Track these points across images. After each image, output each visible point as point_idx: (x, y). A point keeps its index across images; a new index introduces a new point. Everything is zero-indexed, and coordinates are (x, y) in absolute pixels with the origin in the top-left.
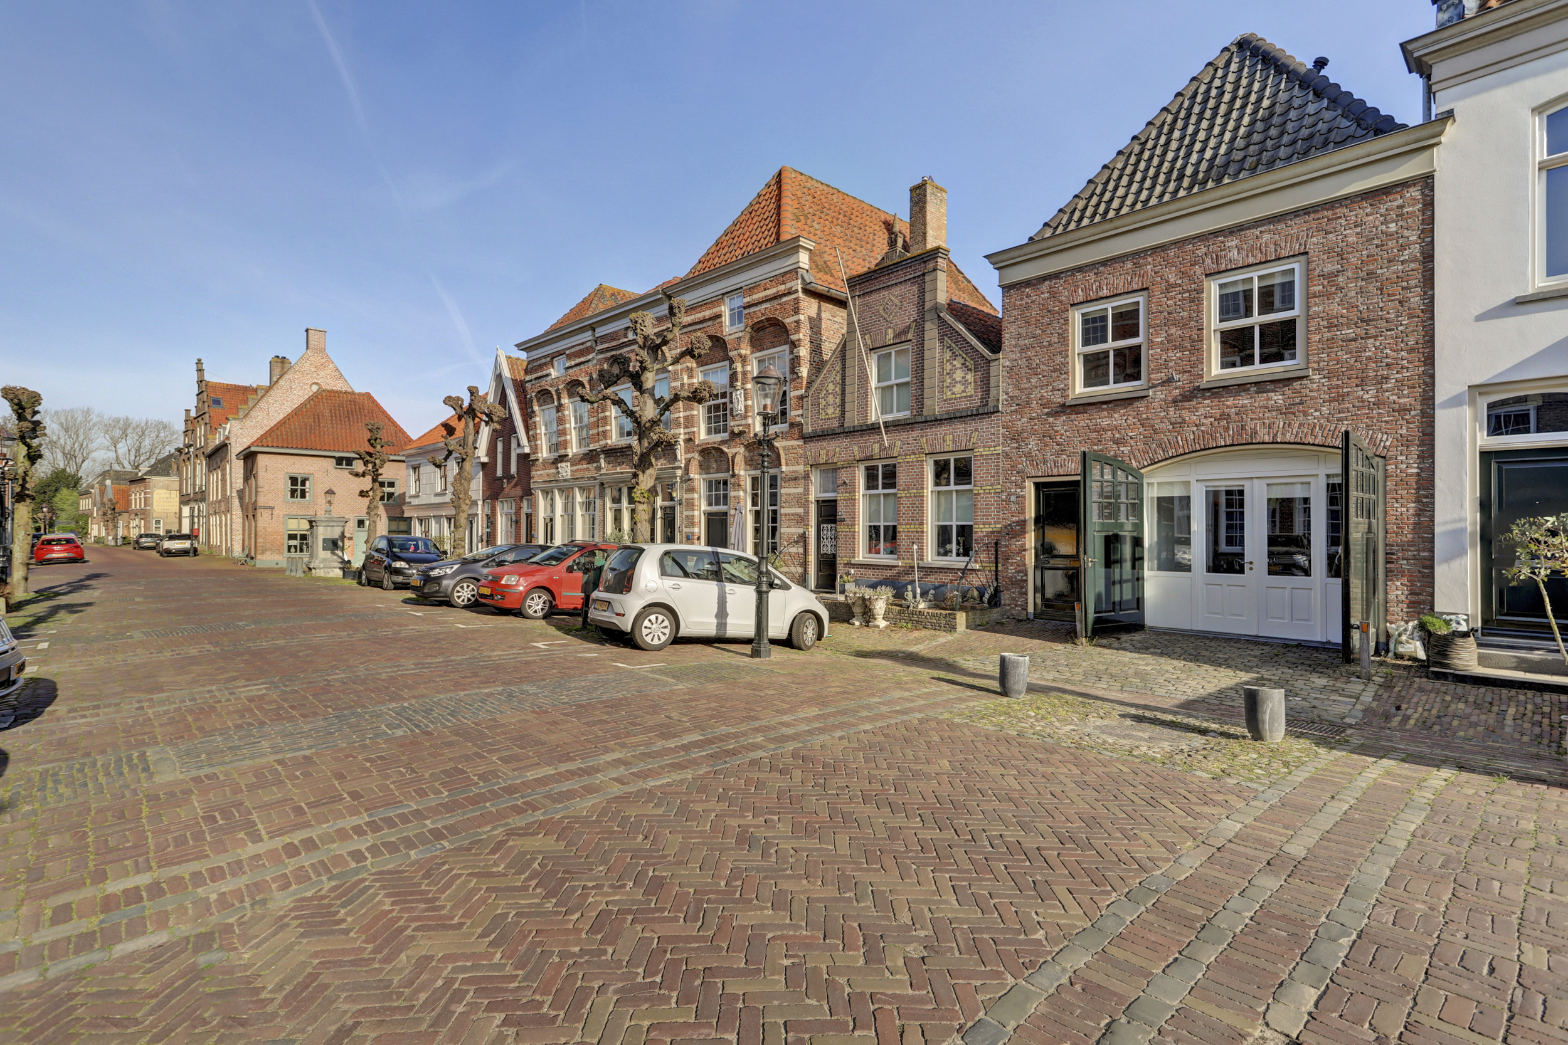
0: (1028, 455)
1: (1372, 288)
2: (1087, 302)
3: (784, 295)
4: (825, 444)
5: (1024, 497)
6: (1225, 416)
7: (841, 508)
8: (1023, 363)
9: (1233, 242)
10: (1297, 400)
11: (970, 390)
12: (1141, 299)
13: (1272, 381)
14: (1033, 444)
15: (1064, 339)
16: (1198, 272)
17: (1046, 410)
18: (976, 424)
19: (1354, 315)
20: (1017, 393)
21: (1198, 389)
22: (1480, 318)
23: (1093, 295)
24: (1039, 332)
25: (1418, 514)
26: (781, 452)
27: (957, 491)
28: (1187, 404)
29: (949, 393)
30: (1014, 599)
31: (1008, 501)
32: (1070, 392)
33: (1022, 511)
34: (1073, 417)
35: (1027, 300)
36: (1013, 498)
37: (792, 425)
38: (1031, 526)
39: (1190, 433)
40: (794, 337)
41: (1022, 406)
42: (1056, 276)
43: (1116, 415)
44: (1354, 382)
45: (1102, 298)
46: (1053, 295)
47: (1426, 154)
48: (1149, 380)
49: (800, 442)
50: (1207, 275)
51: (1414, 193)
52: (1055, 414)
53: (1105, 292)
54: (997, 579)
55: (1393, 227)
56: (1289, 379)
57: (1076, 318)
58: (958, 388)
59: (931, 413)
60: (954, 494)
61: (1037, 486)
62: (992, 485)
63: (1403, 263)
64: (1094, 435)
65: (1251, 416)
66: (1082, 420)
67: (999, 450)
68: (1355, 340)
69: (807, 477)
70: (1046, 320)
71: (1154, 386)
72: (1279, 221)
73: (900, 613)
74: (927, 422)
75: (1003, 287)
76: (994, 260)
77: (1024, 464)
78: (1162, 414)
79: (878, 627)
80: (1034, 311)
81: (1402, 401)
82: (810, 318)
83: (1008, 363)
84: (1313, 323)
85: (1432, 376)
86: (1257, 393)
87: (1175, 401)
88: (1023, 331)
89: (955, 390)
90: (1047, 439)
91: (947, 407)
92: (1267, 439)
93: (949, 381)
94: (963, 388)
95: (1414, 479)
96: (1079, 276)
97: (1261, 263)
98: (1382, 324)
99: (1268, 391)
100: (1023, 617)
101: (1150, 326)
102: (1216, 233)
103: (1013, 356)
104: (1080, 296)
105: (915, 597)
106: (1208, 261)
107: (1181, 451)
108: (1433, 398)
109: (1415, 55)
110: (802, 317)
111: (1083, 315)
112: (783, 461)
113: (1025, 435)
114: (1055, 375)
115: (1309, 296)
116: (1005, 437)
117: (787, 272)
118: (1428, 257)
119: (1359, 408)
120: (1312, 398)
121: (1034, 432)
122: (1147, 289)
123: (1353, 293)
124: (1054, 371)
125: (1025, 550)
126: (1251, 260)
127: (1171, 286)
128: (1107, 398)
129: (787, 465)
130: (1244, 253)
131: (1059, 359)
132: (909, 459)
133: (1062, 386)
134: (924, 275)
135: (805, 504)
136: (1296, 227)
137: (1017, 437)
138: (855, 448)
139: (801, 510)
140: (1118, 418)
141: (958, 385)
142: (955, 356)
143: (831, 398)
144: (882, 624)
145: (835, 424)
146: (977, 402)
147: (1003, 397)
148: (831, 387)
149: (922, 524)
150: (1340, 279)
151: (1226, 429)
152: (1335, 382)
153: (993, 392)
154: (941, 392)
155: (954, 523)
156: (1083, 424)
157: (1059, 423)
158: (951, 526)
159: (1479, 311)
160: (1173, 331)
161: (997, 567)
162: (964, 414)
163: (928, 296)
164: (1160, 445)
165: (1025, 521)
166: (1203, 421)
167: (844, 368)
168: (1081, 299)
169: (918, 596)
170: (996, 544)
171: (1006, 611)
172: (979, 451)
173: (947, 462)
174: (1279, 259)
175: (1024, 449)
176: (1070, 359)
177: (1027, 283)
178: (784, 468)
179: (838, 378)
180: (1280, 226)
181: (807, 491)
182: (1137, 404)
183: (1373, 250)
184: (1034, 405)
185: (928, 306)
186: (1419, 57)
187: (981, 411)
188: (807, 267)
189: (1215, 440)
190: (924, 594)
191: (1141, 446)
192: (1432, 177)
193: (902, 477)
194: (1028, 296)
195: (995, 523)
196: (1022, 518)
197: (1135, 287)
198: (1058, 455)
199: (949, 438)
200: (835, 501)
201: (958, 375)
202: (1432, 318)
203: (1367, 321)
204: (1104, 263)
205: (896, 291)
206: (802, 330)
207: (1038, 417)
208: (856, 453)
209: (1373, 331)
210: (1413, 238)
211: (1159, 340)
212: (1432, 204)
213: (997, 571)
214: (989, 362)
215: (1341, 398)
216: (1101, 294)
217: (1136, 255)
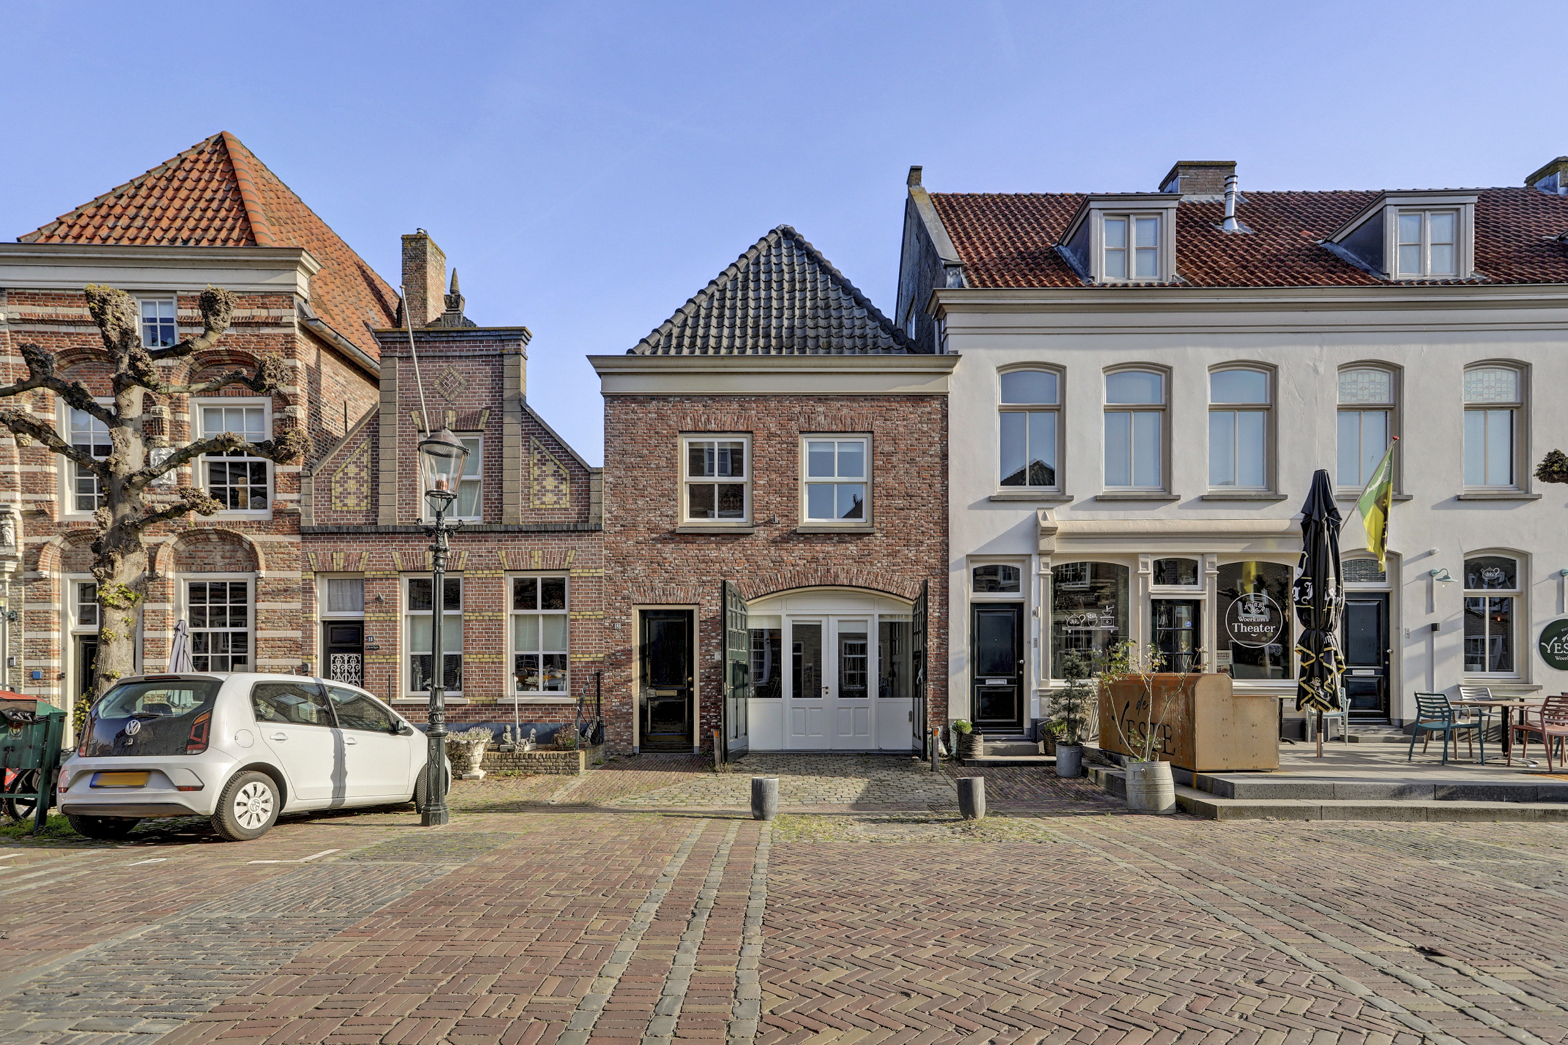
0: (634, 581)
1: (914, 470)
2: (696, 432)
3: (266, 324)
4: (342, 545)
5: (630, 625)
6: (815, 559)
7: (371, 633)
8: (629, 482)
9: (821, 408)
10: (866, 552)
11: (565, 502)
12: (744, 441)
13: (849, 534)
14: (639, 569)
15: (672, 464)
16: (794, 428)
17: (654, 535)
18: (572, 541)
19: (902, 489)
20: (621, 513)
21: (795, 532)
22: (971, 507)
23: (701, 427)
24: (645, 452)
25: (939, 647)
26: (258, 549)
27: (544, 616)
28: (785, 546)
29: (537, 502)
30: (618, 734)
31: (612, 628)
32: (678, 520)
33: (628, 639)
34: (682, 546)
35: (633, 416)
36: (618, 626)
37: (278, 513)
38: (636, 656)
39: (787, 571)
40: (285, 389)
41: (628, 528)
42: (664, 398)
43: (724, 548)
44: (903, 542)
45: (709, 431)
46: (661, 417)
47: (943, 378)
48: (754, 518)
49: (297, 539)
50: (801, 432)
51: (936, 404)
52: (664, 541)
53: (713, 427)
54: (598, 714)
55: (925, 427)
56: (860, 534)
57: (684, 445)
58: (549, 498)
59: (514, 522)
60: (541, 619)
61: (643, 613)
62: (593, 610)
63: (931, 456)
64: (703, 566)
65: (834, 561)
66: (691, 550)
67: (602, 572)
68: (902, 509)
69: (307, 590)
70: (653, 442)
71: (758, 525)
72: (854, 401)
73: (500, 759)
74: (506, 532)
75: (605, 395)
76: (598, 362)
77: (629, 589)
78: (765, 552)
79: (477, 778)
80: (641, 430)
81: (931, 561)
82: (308, 367)
83: (611, 479)
84: (877, 490)
85: (947, 545)
86: (839, 542)
87: (774, 542)
88: (629, 448)
89: (544, 499)
90: (655, 566)
91: (533, 518)
92: (845, 582)
93: (538, 488)
94: (555, 498)
95: (936, 620)
96: (687, 404)
97: (841, 432)
98: (919, 500)
99: (846, 542)
100: (629, 752)
101: (753, 468)
102: (809, 397)
103: (617, 473)
104: (689, 424)
105: (514, 739)
106: (802, 419)
107: (780, 587)
108: (948, 561)
109: (941, 302)
110: (299, 364)
111: (690, 444)
112: (262, 563)
113: (631, 559)
114: (663, 500)
115: (874, 468)
116: (607, 558)
117: (271, 294)
118: (945, 456)
119: (906, 563)
120: (877, 552)
121: (641, 557)
122: (751, 432)
123: (902, 472)
124: (663, 496)
125: (631, 681)
126: (834, 428)
127: (771, 435)
128: (716, 531)
129: (268, 568)
130: (829, 420)
131: (667, 485)
132: (480, 574)
133: (670, 513)
134: (501, 355)
135: (306, 626)
136: (866, 408)
137: (622, 560)
138: (396, 555)
139: (297, 634)
140: (726, 551)
141: (549, 495)
142: (543, 462)
143: (352, 485)
144: (481, 774)
145: (360, 520)
146: (574, 516)
147: (606, 515)
148: (352, 470)
149: (501, 653)
150: (894, 459)
151: (816, 571)
152: (890, 541)
153: (594, 509)
154: (527, 498)
155: (541, 653)
156: (691, 553)
157: (668, 550)
158: (537, 657)
159: (971, 502)
160: (774, 476)
161: (599, 700)
162: (557, 528)
163: (507, 383)
164: (762, 581)
165: (631, 651)
166: (798, 562)
167: (375, 447)
168: (689, 427)
169: (519, 736)
170: (598, 675)
171: (609, 748)
172: (576, 572)
173: (533, 582)
174: (854, 432)
175: (630, 573)
176: (678, 486)
177: (633, 398)
178: (263, 573)
179: (365, 459)
180: (855, 405)
181: (308, 608)
182: (742, 540)
183: (915, 443)
184: (641, 528)
185: (507, 394)
186: (941, 305)
187: (579, 528)
188: (306, 295)
189: (807, 579)
190: (525, 735)
191: (747, 581)
192: (947, 397)
193: (468, 595)
194: (635, 412)
195: (596, 652)
196: (627, 646)
197: (741, 428)
198: (667, 583)
199: (538, 554)
200: (361, 623)
201: (550, 483)
202: (947, 502)
203: (911, 496)
204: (713, 397)
205: (460, 365)
206: (299, 382)
207: (645, 542)
208: (398, 561)
209: (914, 505)
210: (937, 439)
211: (762, 482)
212: (947, 416)
213: (599, 705)
214: (589, 474)
215: (894, 554)
216: (709, 427)
217: (743, 399)
